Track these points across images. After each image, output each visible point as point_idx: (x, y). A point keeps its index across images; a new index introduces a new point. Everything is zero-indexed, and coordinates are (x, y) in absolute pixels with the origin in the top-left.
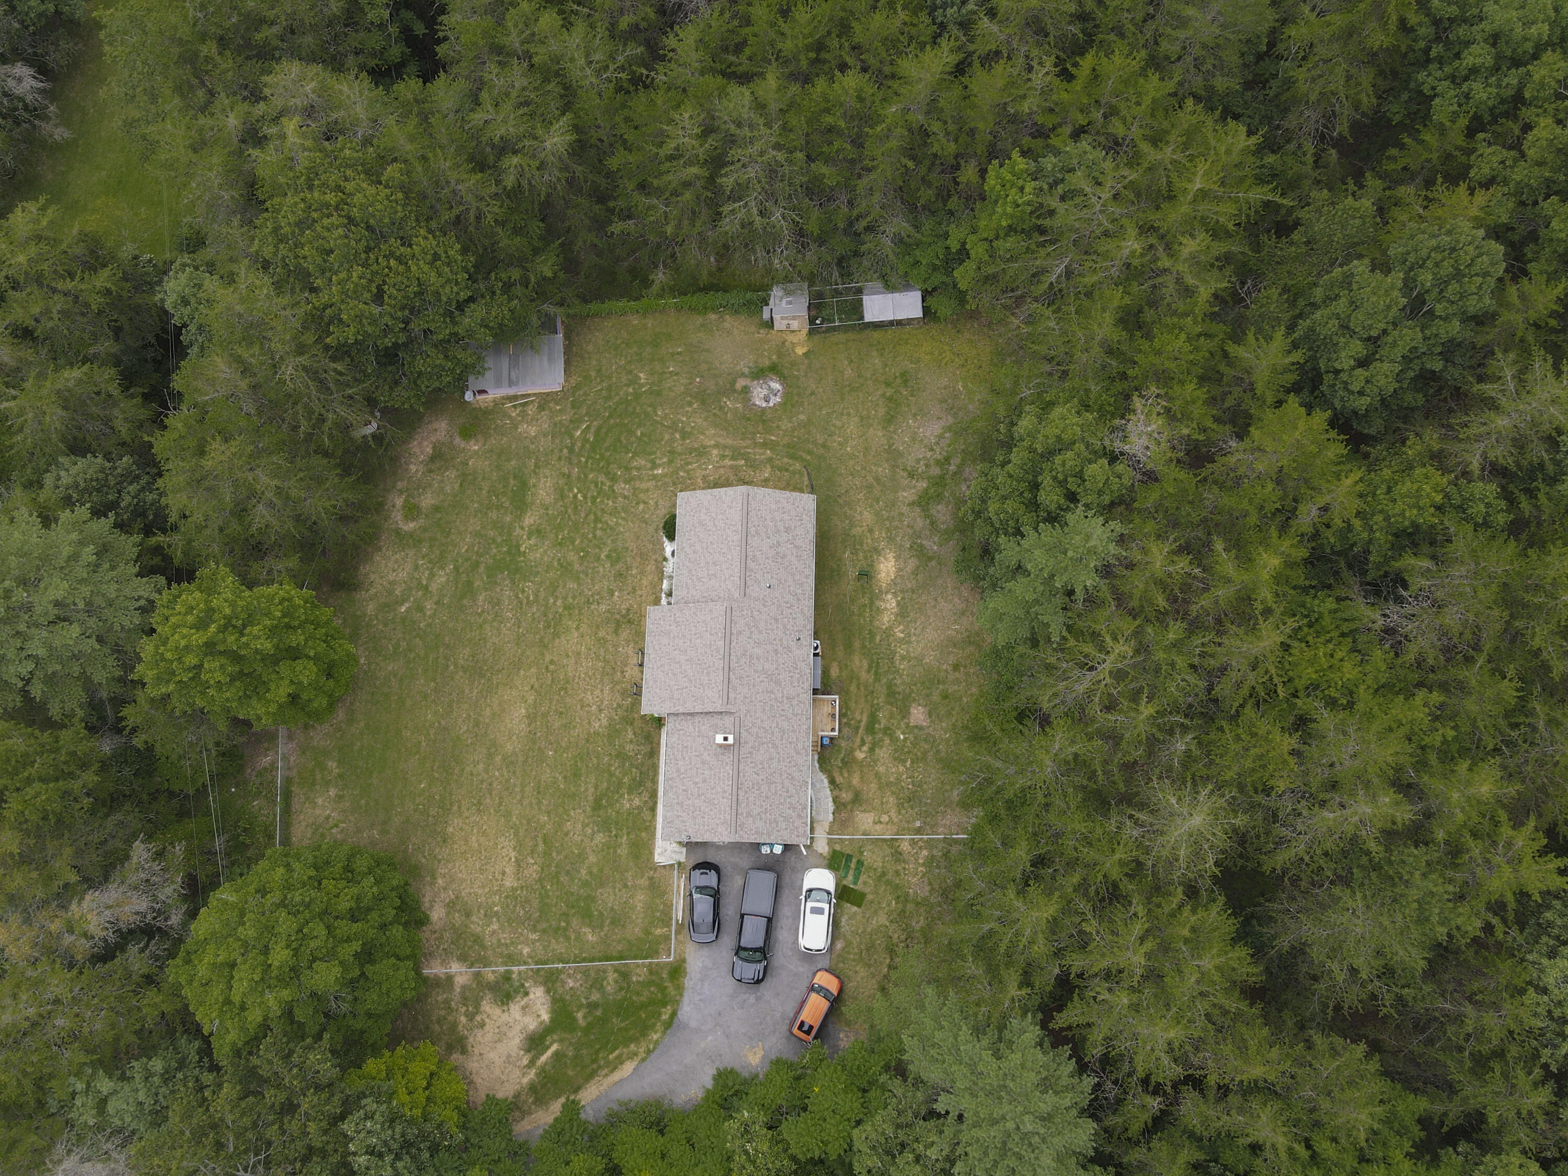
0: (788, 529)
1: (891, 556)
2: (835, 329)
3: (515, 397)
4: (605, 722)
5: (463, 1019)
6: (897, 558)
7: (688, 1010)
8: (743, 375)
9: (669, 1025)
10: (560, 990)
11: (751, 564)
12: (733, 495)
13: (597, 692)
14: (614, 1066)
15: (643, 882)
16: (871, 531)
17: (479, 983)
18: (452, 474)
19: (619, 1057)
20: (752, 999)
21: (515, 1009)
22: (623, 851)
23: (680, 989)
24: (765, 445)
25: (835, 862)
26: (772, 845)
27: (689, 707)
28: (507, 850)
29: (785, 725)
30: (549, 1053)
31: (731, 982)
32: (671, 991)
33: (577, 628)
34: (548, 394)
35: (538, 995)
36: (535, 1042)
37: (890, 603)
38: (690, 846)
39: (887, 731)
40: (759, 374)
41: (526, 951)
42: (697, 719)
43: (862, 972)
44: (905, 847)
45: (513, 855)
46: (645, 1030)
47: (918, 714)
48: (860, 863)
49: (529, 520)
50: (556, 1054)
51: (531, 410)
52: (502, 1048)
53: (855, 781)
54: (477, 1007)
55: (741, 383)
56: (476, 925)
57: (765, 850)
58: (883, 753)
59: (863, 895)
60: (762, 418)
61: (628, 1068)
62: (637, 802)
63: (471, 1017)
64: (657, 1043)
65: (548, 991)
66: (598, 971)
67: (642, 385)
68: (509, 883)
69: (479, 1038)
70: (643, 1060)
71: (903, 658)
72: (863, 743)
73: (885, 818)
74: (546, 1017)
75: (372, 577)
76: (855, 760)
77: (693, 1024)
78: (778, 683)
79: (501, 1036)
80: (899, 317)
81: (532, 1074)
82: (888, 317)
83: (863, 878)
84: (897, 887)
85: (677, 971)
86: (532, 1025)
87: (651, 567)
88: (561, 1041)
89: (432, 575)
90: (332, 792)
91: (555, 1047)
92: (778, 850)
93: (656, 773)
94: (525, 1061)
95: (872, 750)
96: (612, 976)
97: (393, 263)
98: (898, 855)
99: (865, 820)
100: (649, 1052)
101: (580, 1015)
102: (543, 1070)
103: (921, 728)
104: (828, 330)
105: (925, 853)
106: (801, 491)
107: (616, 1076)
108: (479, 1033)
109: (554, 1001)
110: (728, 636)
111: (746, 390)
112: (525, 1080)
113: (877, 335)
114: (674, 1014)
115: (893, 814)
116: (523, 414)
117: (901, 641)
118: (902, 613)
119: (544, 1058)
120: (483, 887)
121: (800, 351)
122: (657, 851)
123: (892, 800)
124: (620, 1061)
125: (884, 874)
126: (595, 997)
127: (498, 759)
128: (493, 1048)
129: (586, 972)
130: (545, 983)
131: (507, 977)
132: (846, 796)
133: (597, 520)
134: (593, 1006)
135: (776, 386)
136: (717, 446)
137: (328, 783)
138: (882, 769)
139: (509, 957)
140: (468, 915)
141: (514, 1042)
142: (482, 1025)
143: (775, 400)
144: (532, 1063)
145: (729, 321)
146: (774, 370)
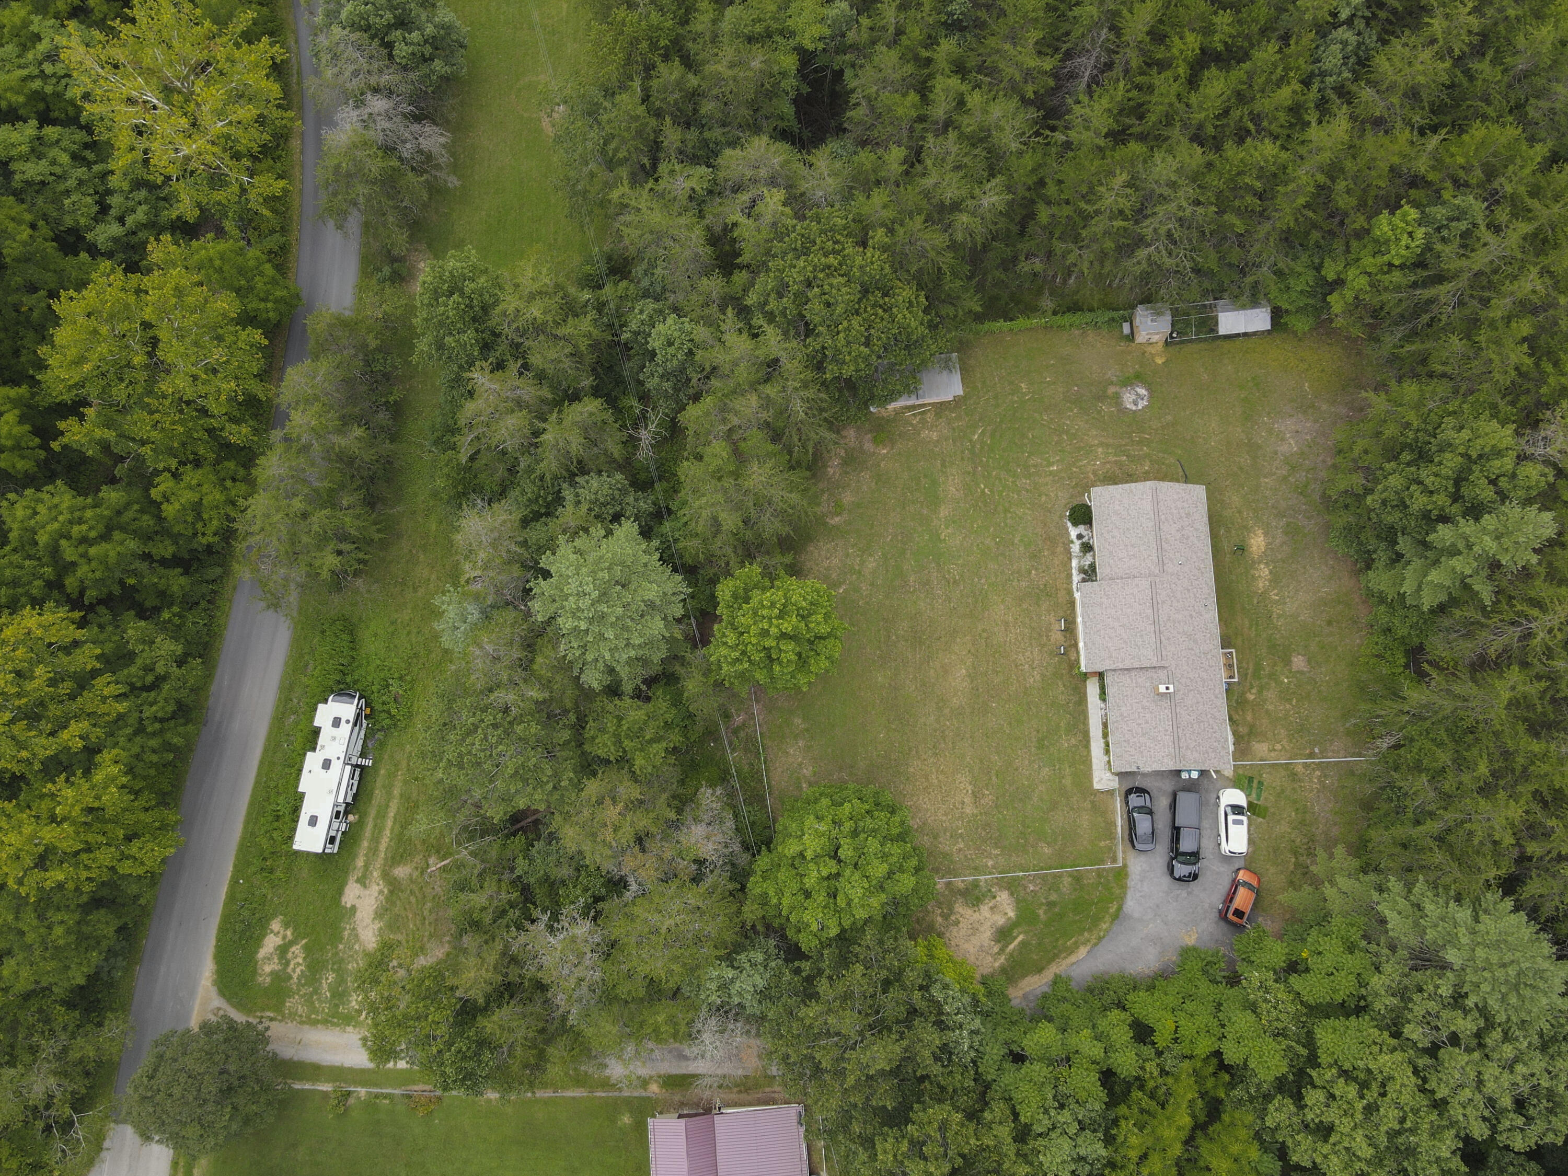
0: (1188, 515)
1: (1260, 532)
2: (1190, 341)
3: (913, 407)
4: (1038, 677)
5: (939, 919)
6: (1266, 534)
7: (1131, 904)
8: (1112, 383)
9: (1116, 917)
10: (1022, 893)
11: (1165, 546)
12: (1142, 490)
13: (1028, 654)
14: (1071, 951)
15: (1087, 805)
16: (1240, 512)
17: (952, 890)
18: (865, 475)
19: (1076, 943)
20: (1184, 894)
21: (985, 910)
22: (1068, 781)
23: (1124, 887)
24: (1141, 442)
25: (1241, 781)
26: (1189, 771)
27: (1128, 664)
28: (964, 783)
29: (1204, 675)
30: (1016, 942)
31: (1167, 880)
32: (1117, 891)
33: (1003, 601)
34: (941, 403)
35: (1003, 897)
36: (1003, 935)
37: (1264, 571)
38: (1121, 775)
39: (1272, 676)
40: (1127, 382)
41: (990, 863)
42: (1133, 673)
43: (1272, 870)
44: (1299, 769)
45: (970, 788)
46: (1096, 920)
47: (1299, 662)
48: (1260, 783)
49: (944, 512)
50: (1023, 943)
51: (930, 417)
52: (975, 941)
53: (1249, 717)
54: (951, 911)
55: (1111, 390)
56: (945, 845)
57: (1185, 776)
58: (1271, 694)
59: (1266, 809)
60: (1135, 420)
61: (1083, 952)
62: (1073, 741)
63: (946, 917)
64: (1107, 931)
65: (1012, 894)
66: (1055, 876)
67: (1025, 394)
68: (968, 810)
69: (955, 933)
70: (1096, 945)
71: (1279, 616)
72: (1252, 687)
73: (1278, 747)
74: (1012, 914)
75: (808, 564)
76: (1246, 701)
77: (1136, 915)
78: (1195, 641)
79: (975, 931)
80: (1250, 329)
81: (1002, 959)
82: (1241, 330)
83: (1264, 795)
84: (1295, 802)
85: (1121, 874)
86: (1001, 921)
87: (1060, 549)
88: (1025, 933)
89: (862, 563)
90: (801, 743)
91: (1021, 938)
92: (1195, 775)
93: (1086, 718)
94: (996, 949)
95: (1260, 692)
96: (1067, 881)
97: (880, 311)
98: (1293, 776)
99: (1261, 748)
100: (1100, 939)
101: (1041, 912)
102: (1011, 955)
103: (1302, 673)
104: (1182, 342)
105: (1318, 773)
106: (1178, 481)
107: (1073, 958)
108: (955, 930)
109: (1018, 901)
110: (1154, 604)
111: (1117, 398)
112: (997, 964)
113: (1226, 345)
114: (1120, 908)
115: (1284, 742)
116: (923, 422)
117: (1277, 602)
118: (1275, 579)
119: (1011, 947)
120: (946, 814)
121: (1159, 361)
122: (1095, 780)
123: (1283, 732)
124: (1076, 946)
125: (1283, 791)
126: (1053, 897)
127: (947, 711)
128: (967, 941)
129: (1044, 878)
130: (1008, 889)
131: (976, 884)
132: (1243, 730)
133: (1006, 511)
134: (1051, 904)
135: (1142, 391)
136: (1101, 444)
137: (796, 737)
138: (1271, 707)
139: (976, 869)
140: (935, 837)
141: (986, 935)
142: (957, 923)
143: (1142, 404)
144: (1002, 950)
145: (1091, 335)
146: (1139, 378)
